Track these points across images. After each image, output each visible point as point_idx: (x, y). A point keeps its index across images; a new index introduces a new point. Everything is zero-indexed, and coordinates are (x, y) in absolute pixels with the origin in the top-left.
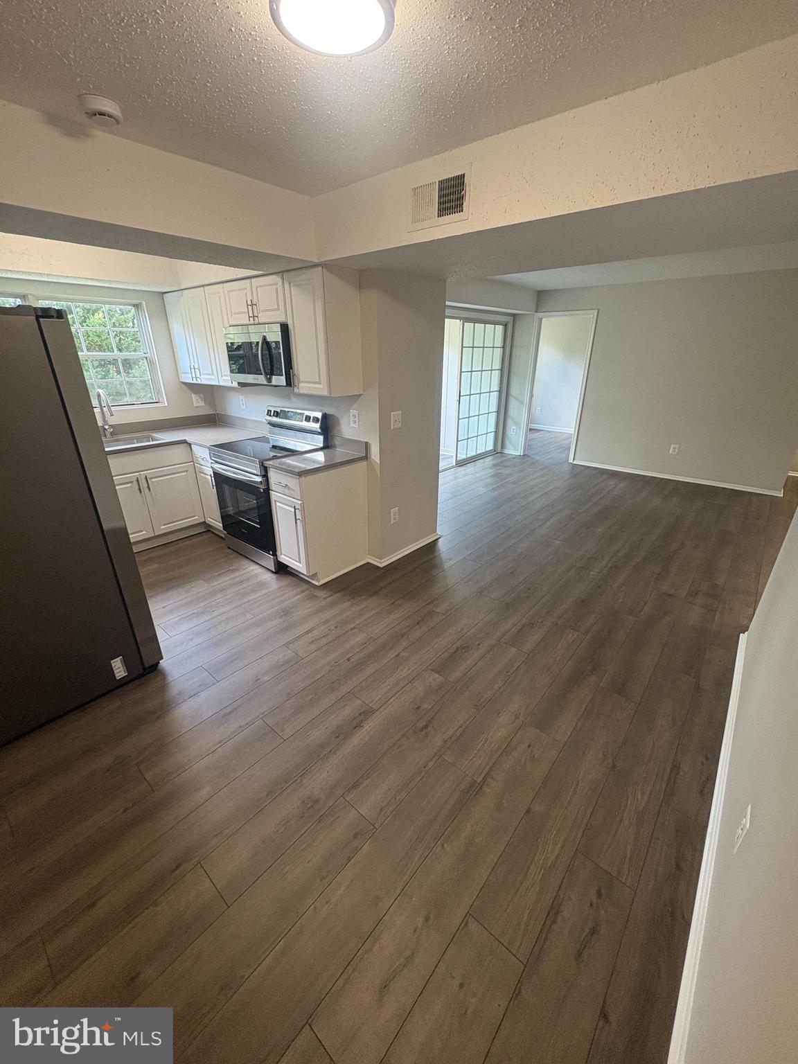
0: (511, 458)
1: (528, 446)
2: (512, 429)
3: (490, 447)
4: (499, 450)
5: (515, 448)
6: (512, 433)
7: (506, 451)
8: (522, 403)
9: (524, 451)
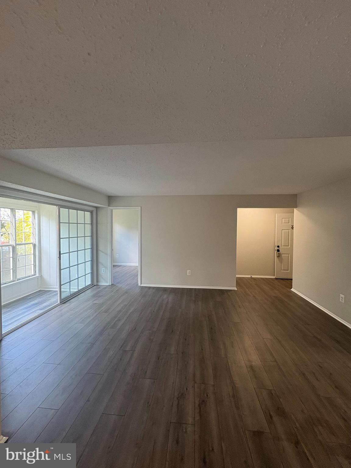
0: (103, 289)
1: (114, 277)
2: (102, 270)
3: (89, 282)
4: (95, 284)
5: (105, 281)
6: (102, 272)
7: (100, 284)
8: (106, 254)
9: (111, 282)
